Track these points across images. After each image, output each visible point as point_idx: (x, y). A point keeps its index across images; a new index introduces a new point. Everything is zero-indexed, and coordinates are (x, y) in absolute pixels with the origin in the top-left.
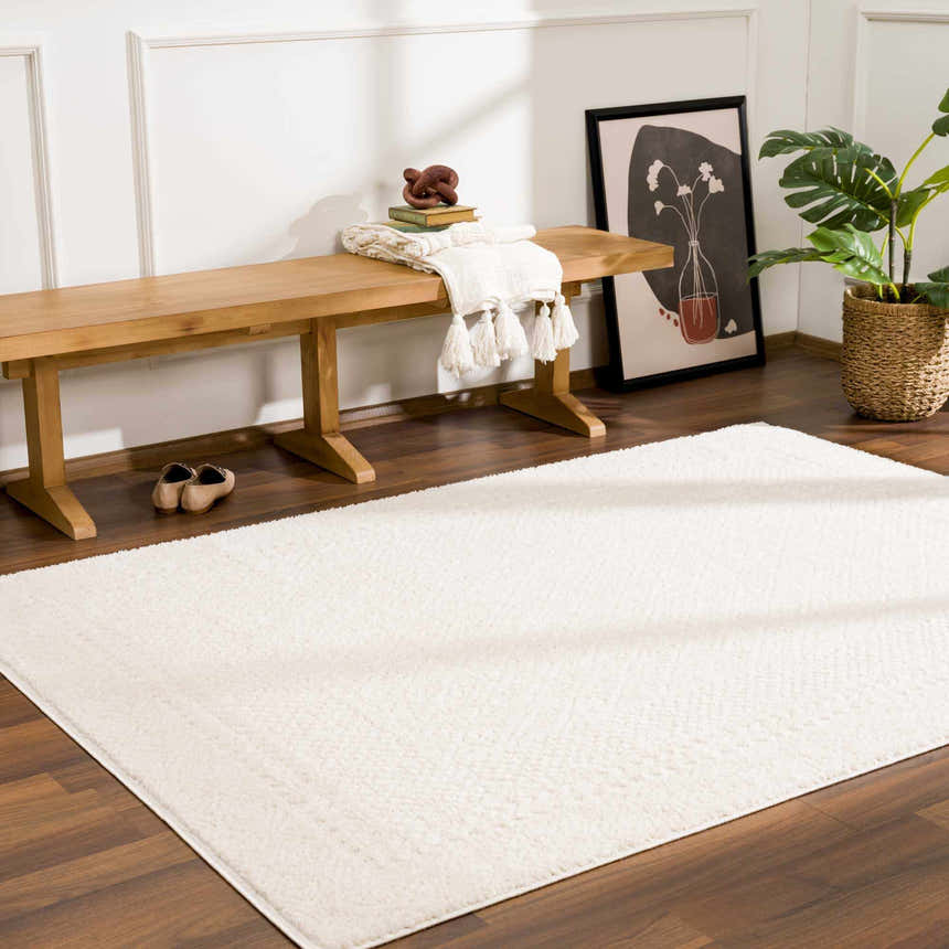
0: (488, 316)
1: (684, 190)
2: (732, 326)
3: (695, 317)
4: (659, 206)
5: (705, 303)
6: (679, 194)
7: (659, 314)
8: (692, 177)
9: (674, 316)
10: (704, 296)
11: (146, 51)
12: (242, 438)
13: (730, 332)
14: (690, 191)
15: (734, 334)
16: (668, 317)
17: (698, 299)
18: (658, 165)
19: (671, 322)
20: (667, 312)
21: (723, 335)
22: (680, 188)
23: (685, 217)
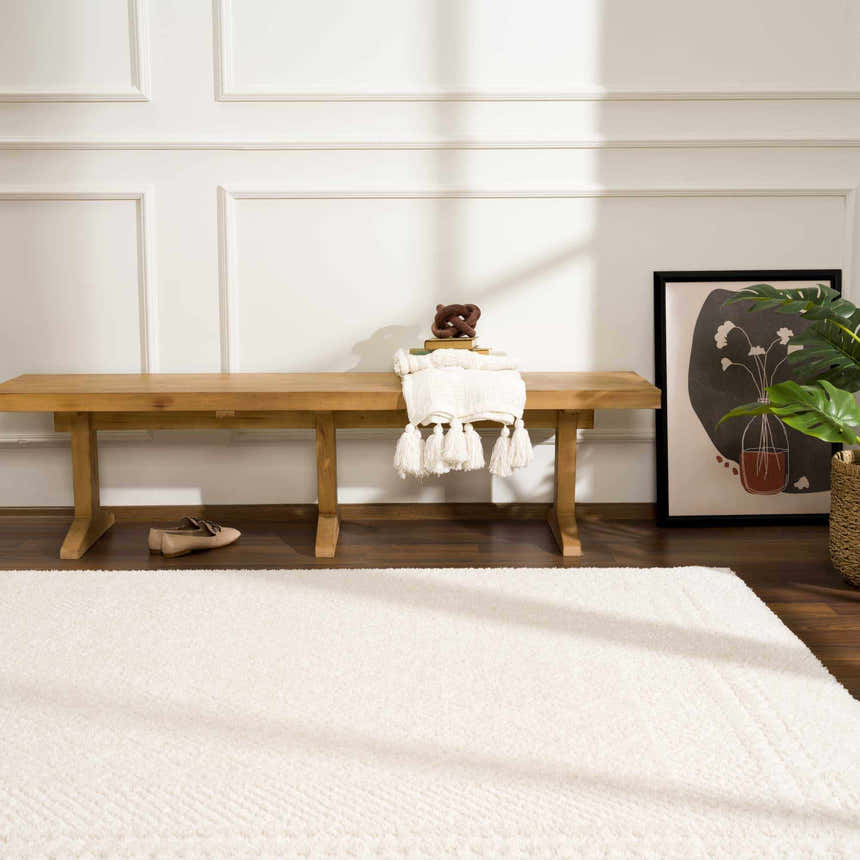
0: (439, 430)
1: (756, 351)
2: (803, 482)
3: (758, 469)
4: (726, 363)
5: (772, 458)
6: (750, 354)
7: (717, 461)
8: (769, 339)
9: (733, 464)
10: (771, 450)
11: (230, 200)
12: (300, 512)
13: (801, 488)
14: (764, 353)
15: (805, 490)
16: (727, 465)
17: (763, 452)
18: (729, 326)
19: (730, 470)
20: (725, 460)
21: (791, 489)
22: (753, 349)
23: (756, 374)
